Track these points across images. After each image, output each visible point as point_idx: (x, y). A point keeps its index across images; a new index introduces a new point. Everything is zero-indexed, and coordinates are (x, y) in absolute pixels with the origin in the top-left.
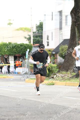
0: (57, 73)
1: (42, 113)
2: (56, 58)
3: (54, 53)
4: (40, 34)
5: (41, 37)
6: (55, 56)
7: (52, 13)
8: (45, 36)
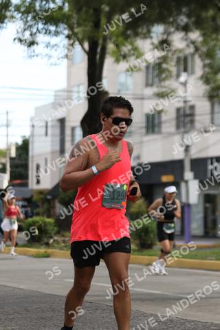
0: (55, 235)
1: (27, 310)
2: (54, 207)
3: (49, 197)
4: (24, 162)
5: (26, 166)
6: (52, 203)
7: (47, 123)
8: (32, 165)
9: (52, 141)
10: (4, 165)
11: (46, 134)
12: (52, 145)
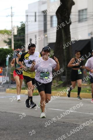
1: (25, 128)
4: (22, 38)
5: (23, 41)
7: (36, 13)
8: (27, 39)
9: (39, 25)
10: (10, 40)
11: (36, 21)
12: (39, 27)
